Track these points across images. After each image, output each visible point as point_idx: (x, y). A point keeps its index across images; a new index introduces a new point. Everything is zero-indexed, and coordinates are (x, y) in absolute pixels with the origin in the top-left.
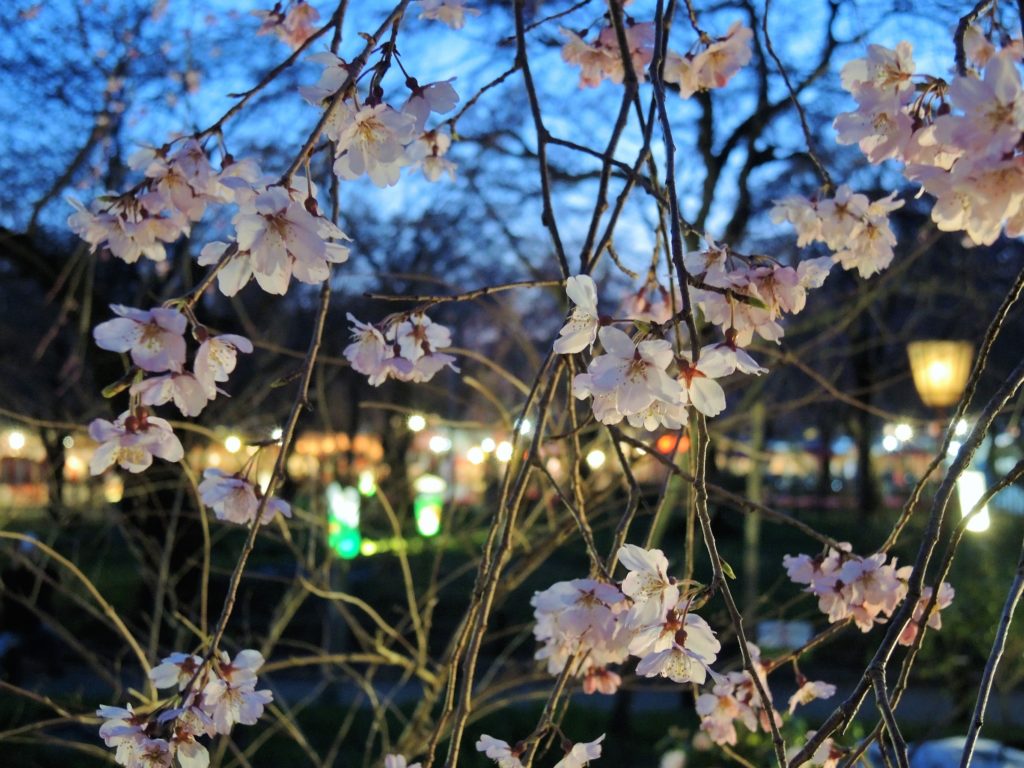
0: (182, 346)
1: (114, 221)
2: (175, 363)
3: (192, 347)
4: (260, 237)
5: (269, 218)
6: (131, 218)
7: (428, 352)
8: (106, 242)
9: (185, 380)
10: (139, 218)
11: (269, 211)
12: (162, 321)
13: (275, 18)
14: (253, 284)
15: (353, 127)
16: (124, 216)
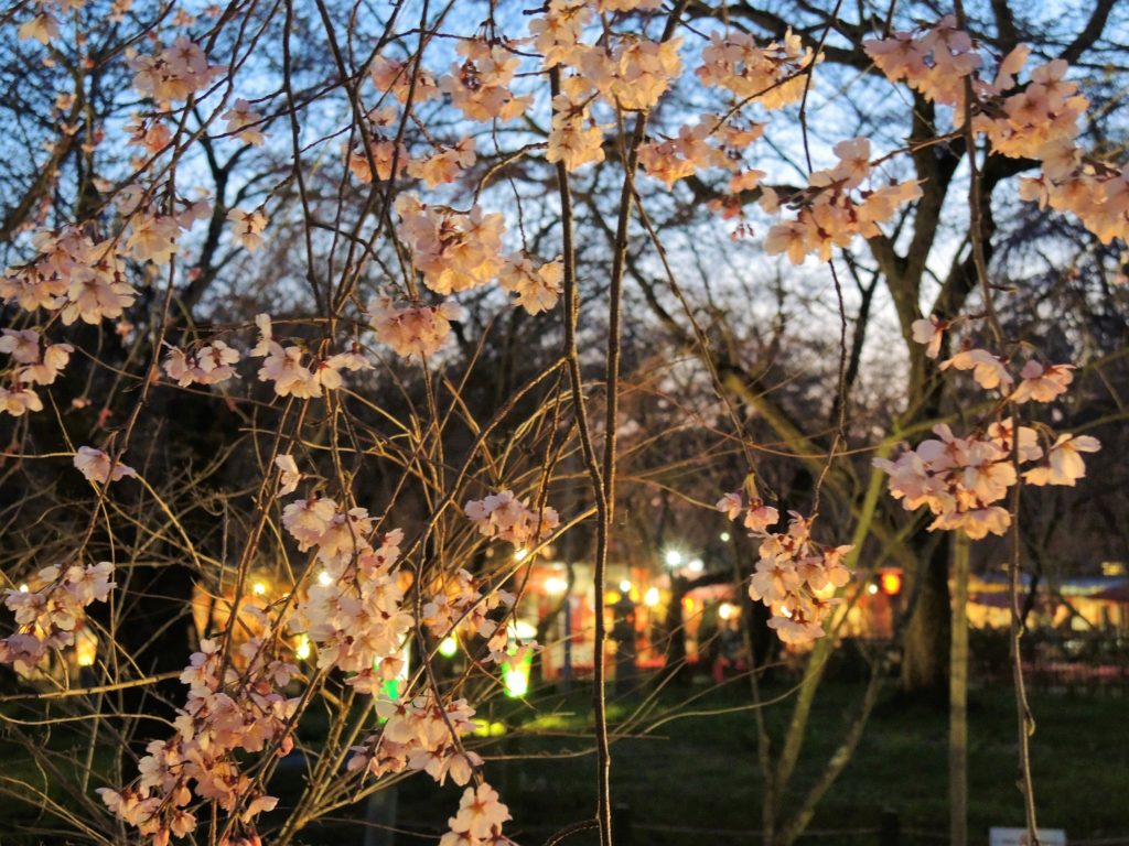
0: (37, 349)
1: (20, 283)
2: (34, 357)
3: (42, 351)
4: (82, 295)
5: (86, 284)
6: (31, 281)
7: (219, 366)
8: (15, 298)
9: (40, 367)
10: (38, 280)
11: (86, 280)
12: (28, 336)
13: (141, 133)
14: (80, 319)
15: (136, 234)
16: (27, 279)
